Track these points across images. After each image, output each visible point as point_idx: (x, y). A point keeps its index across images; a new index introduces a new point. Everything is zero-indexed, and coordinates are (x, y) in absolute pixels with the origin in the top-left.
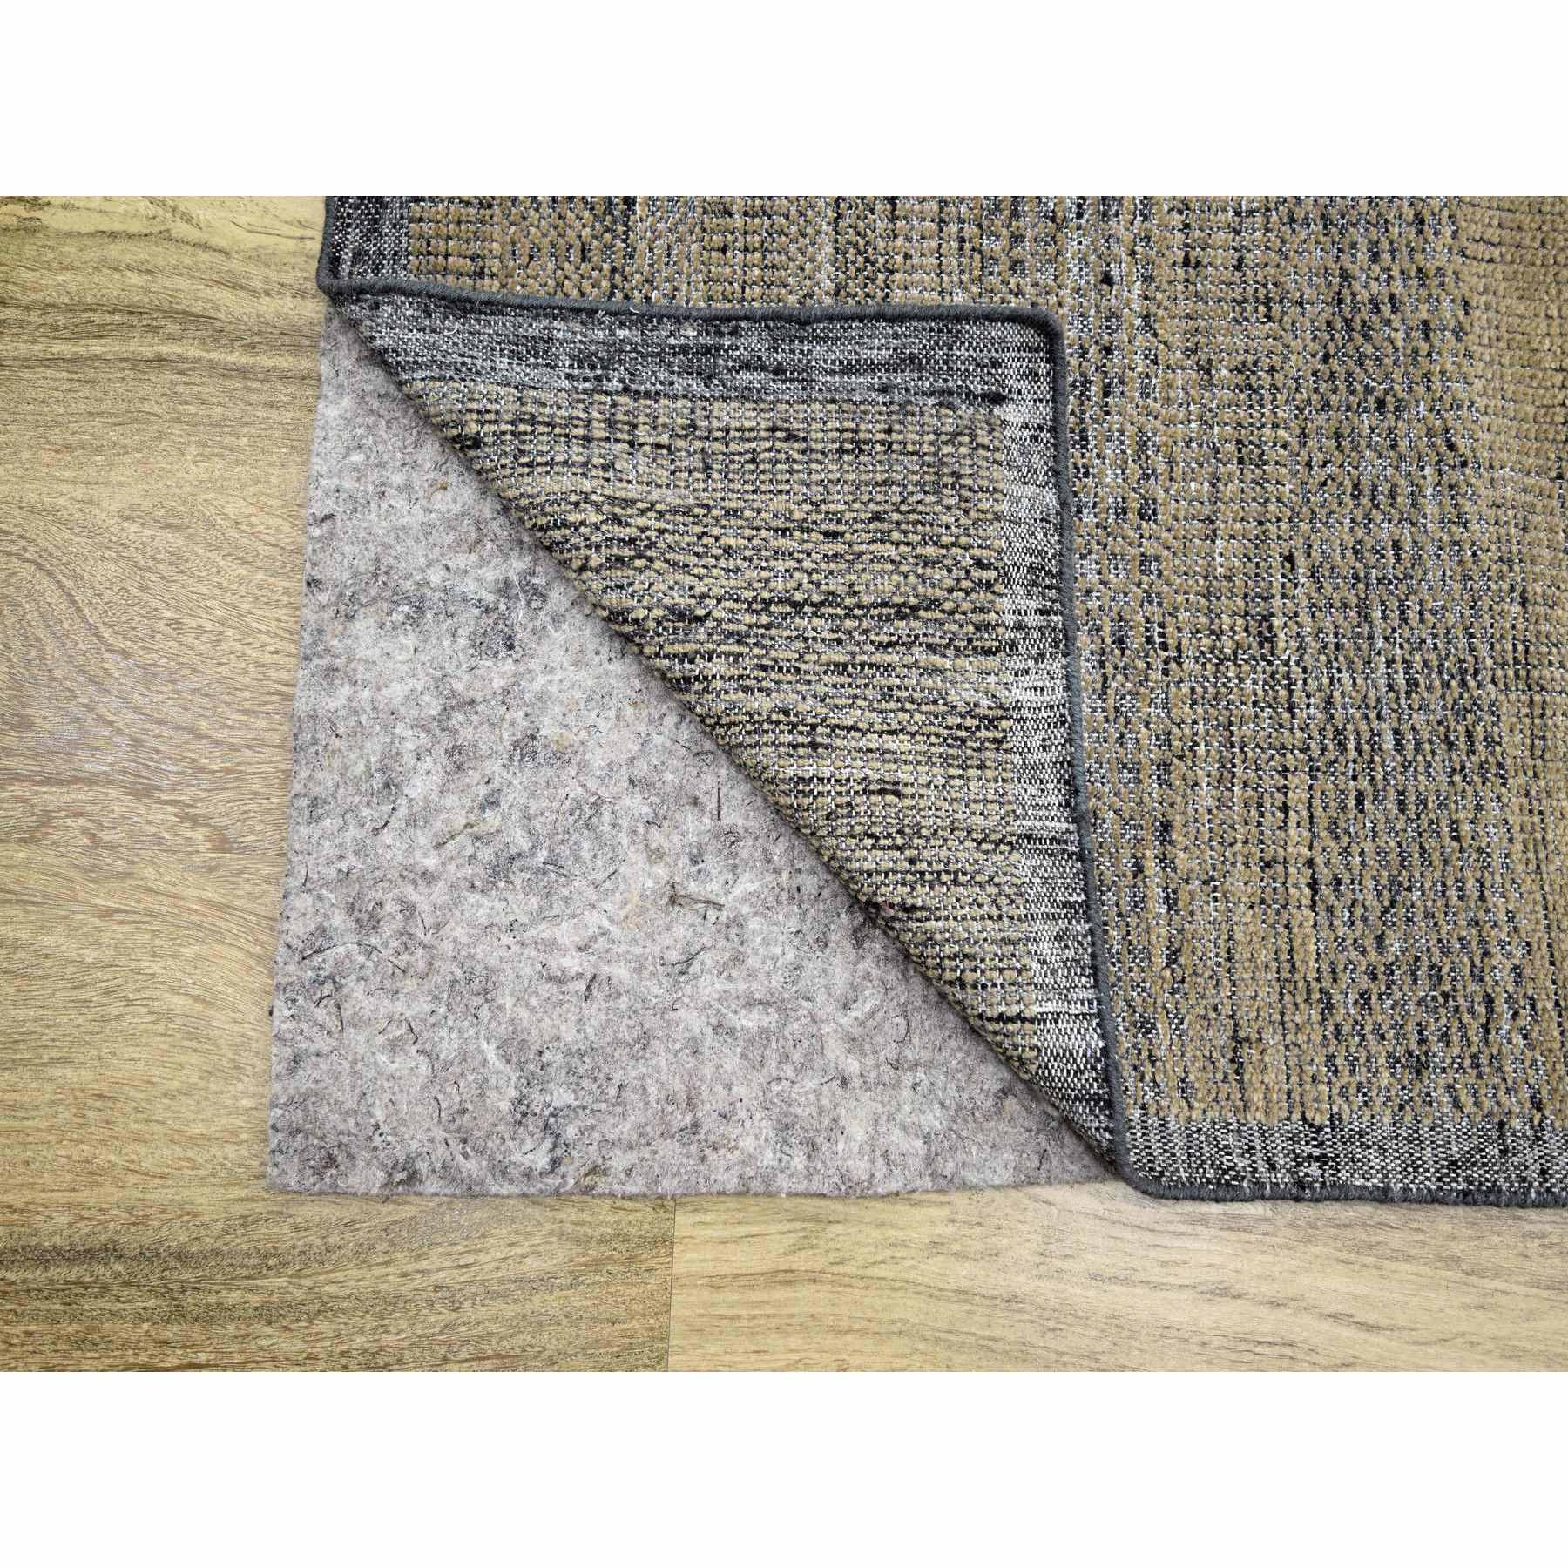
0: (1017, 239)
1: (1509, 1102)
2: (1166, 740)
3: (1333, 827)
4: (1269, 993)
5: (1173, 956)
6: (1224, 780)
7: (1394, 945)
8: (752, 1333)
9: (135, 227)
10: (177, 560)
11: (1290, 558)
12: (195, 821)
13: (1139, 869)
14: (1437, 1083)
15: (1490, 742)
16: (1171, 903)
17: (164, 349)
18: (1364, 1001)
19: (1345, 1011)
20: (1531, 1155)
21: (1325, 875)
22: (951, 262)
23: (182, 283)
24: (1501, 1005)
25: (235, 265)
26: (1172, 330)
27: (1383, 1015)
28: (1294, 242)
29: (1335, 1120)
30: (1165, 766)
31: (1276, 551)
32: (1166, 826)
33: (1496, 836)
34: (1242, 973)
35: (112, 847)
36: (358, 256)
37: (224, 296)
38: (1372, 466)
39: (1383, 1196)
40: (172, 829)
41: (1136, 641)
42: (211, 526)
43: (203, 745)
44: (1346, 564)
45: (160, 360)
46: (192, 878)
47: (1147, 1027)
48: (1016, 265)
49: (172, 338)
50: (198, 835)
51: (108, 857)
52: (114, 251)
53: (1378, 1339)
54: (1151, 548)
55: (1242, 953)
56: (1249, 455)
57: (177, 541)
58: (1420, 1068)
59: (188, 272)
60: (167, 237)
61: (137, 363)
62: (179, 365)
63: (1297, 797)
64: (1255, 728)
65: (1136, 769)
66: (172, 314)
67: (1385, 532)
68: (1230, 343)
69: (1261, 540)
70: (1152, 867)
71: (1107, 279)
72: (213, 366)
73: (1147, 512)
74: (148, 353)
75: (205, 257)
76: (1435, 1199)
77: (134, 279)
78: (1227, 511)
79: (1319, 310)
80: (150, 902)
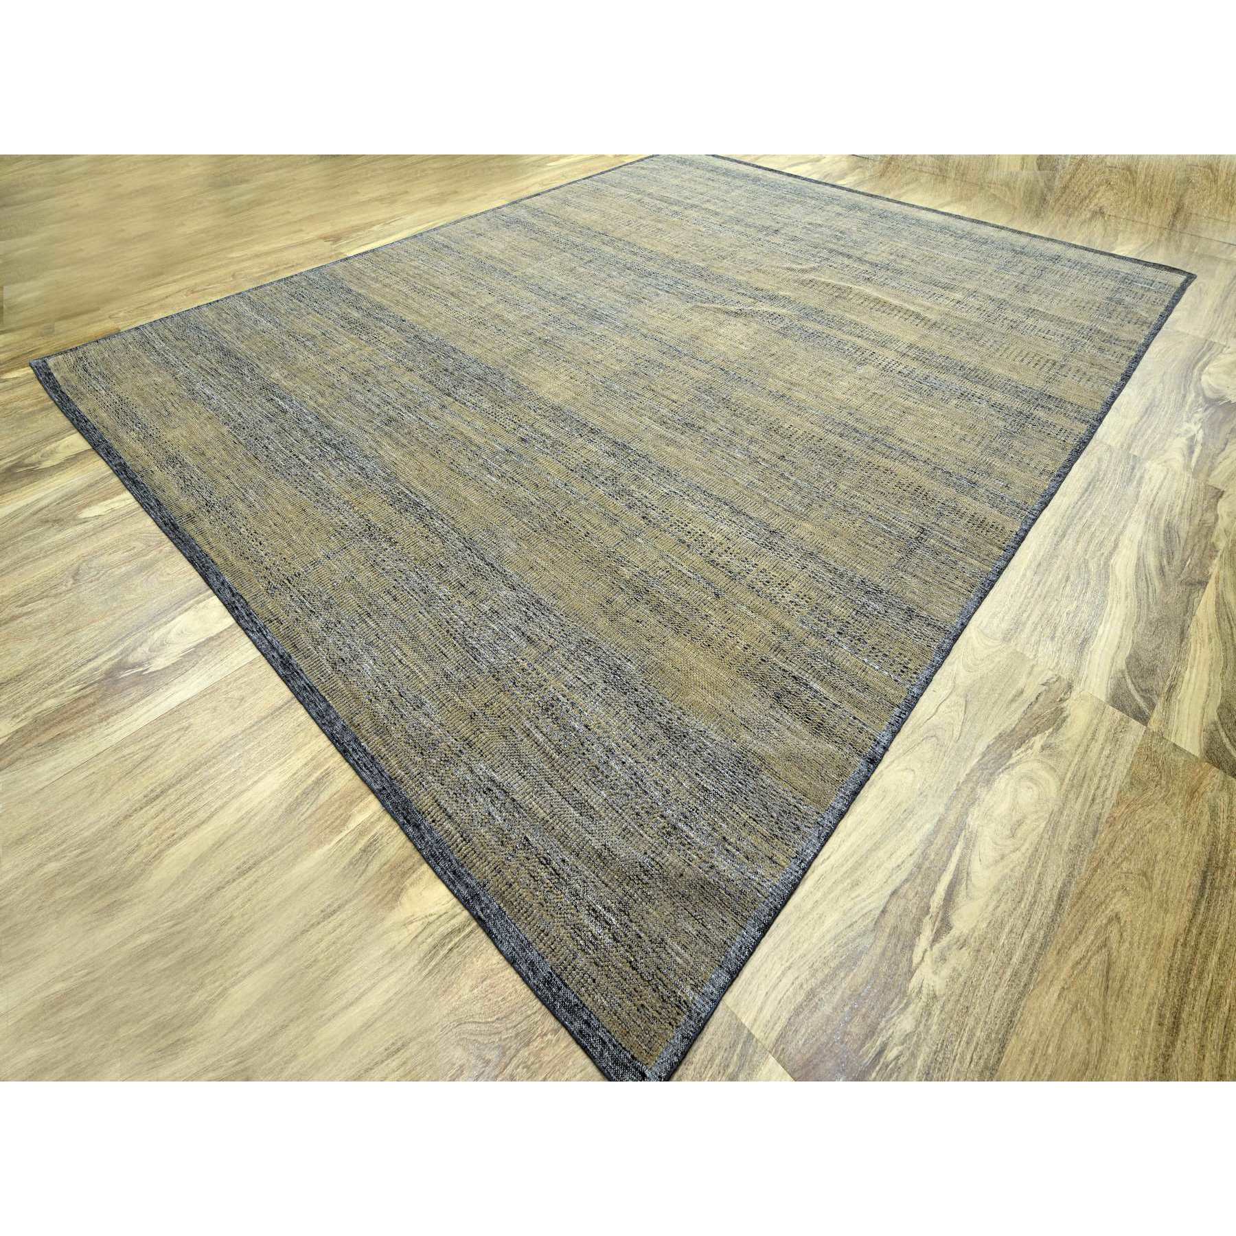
0: (602, 772)
1: (815, 817)
2: (709, 824)
3: (747, 808)
4: (766, 845)
5: (747, 858)
6: (724, 820)
7: (775, 815)
8: (746, 991)
9: (420, 929)
10: (492, 986)
11: (696, 774)
12: (546, 1034)
13: (727, 850)
14: (803, 828)
15: (753, 767)
16: (738, 850)
17: (449, 946)
18: (781, 829)
19: (779, 833)
20: (826, 822)
21: (754, 816)
22: (595, 788)
23: (442, 929)
24: (798, 805)
25: (450, 913)
26: (642, 759)
27: (785, 827)
28: (646, 726)
29: (797, 852)
30: (714, 829)
31: (694, 775)
32: (724, 838)
33: (769, 781)
34: (760, 847)
35: (533, 1063)
36: (482, 910)
37: (453, 922)
38: (693, 746)
39: (816, 856)
40: (542, 1042)
41: (688, 814)
42: (492, 970)
43: (533, 1017)
44: (706, 765)
45: (451, 950)
46: (556, 1047)
47: (757, 873)
48: (607, 777)
49: (449, 942)
50: (549, 1036)
51: (533, 1067)
52: (419, 939)
53: (832, 858)
54: (674, 797)
55: (756, 844)
56: (674, 765)
57: (488, 981)
58: (798, 829)
59: (441, 925)
60: (429, 924)
61: (446, 956)
62: (456, 945)
63: (737, 809)
64: (720, 806)
65: (710, 835)
66: (445, 937)
67: (705, 754)
68: (652, 752)
69: (690, 777)
70: (729, 848)
71: (624, 763)
72: (464, 937)
73: (668, 792)
74: (446, 951)
75: (443, 918)
76: (822, 846)
77: (430, 940)
78: (680, 779)
79: (660, 732)
80: (552, 1064)
